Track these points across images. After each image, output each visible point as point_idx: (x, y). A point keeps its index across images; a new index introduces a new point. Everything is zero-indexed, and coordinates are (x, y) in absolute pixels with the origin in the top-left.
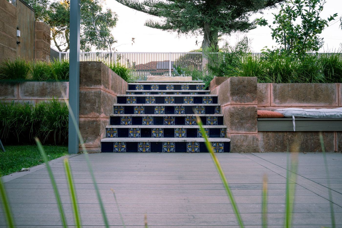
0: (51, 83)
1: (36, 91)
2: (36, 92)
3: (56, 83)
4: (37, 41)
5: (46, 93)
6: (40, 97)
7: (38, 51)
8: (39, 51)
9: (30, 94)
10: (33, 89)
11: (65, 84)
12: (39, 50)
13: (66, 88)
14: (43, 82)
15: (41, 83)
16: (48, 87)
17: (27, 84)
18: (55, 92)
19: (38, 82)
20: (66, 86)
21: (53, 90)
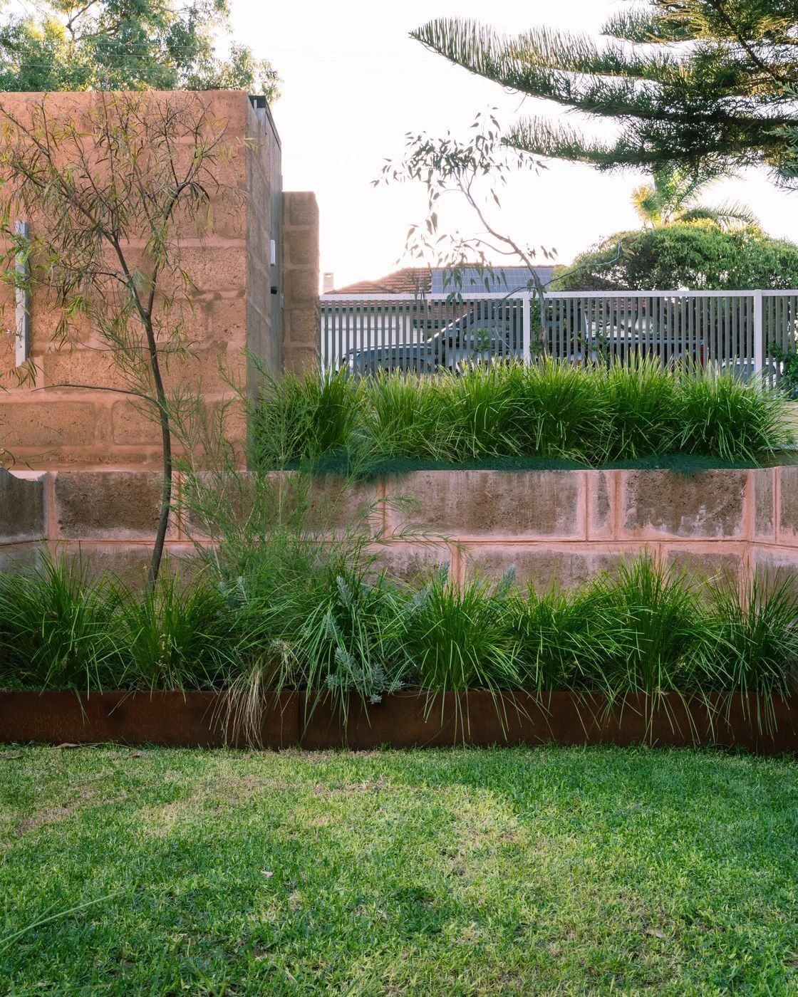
0: (514, 475)
1: (454, 507)
2: (456, 511)
3: (536, 477)
4: (292, 271)
5: (496, 514)
6: (471, 533)
7: (297, 312)
8: (302, 310)
9: (431, 520)
10: (443, 500)
11: (569, 480)
12: (300, 309)
13: (575, 495)
14: (483, 471)
15: (475, 475)
16: (501, 490)
17: (418, 480)
18: (529, 513)
19: (462, 474)
20: (575, 489)
21: (522, 506)
